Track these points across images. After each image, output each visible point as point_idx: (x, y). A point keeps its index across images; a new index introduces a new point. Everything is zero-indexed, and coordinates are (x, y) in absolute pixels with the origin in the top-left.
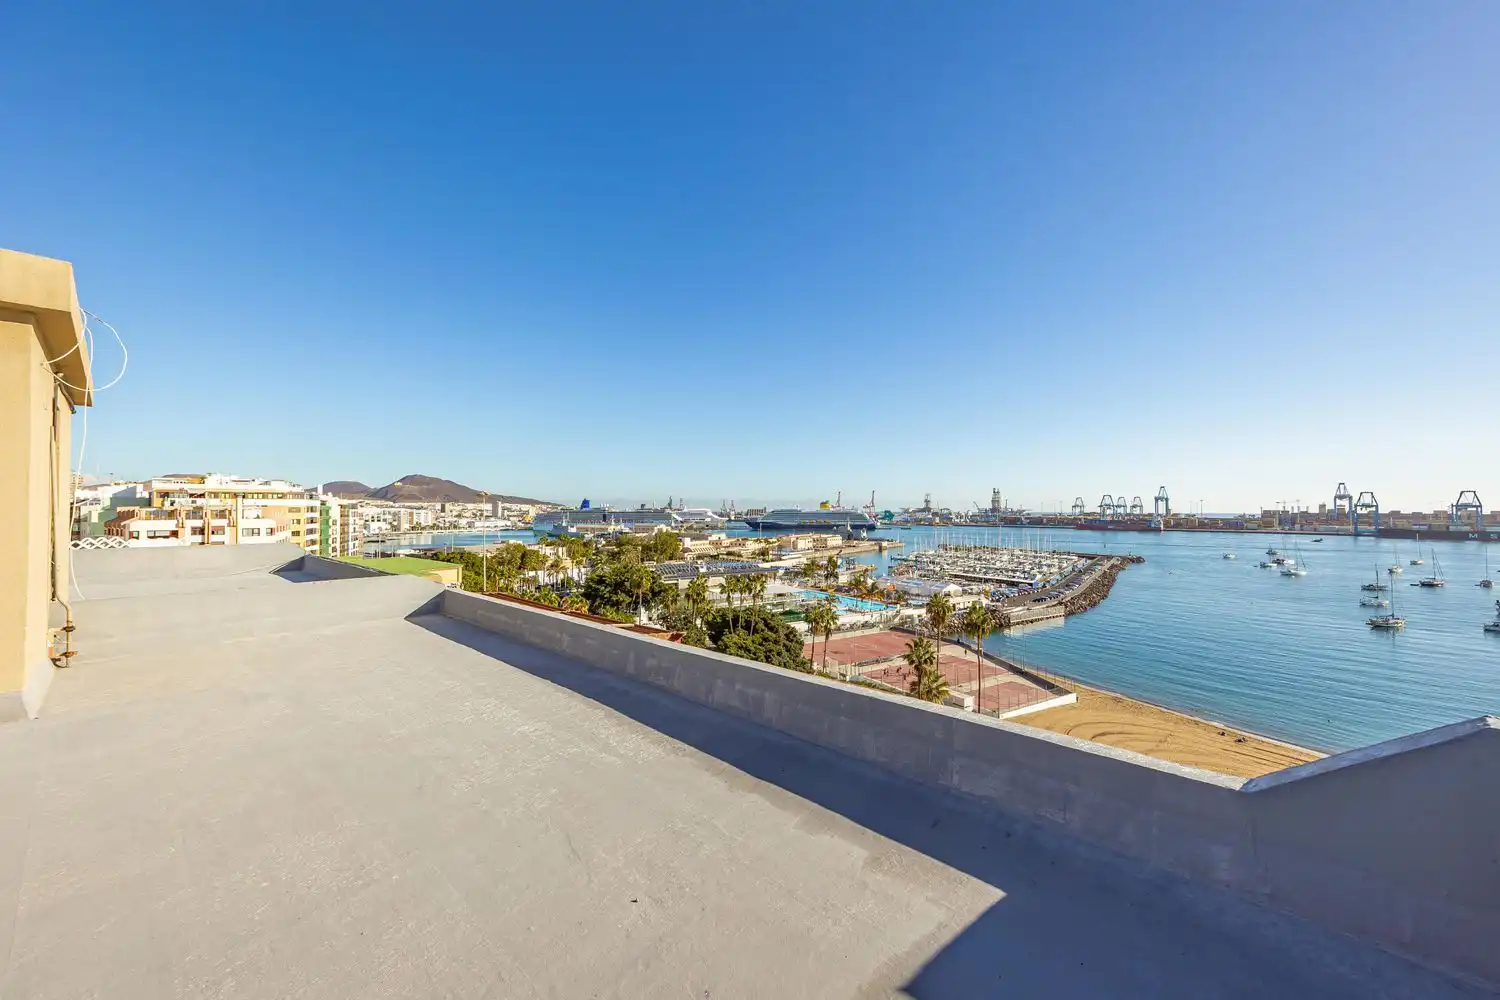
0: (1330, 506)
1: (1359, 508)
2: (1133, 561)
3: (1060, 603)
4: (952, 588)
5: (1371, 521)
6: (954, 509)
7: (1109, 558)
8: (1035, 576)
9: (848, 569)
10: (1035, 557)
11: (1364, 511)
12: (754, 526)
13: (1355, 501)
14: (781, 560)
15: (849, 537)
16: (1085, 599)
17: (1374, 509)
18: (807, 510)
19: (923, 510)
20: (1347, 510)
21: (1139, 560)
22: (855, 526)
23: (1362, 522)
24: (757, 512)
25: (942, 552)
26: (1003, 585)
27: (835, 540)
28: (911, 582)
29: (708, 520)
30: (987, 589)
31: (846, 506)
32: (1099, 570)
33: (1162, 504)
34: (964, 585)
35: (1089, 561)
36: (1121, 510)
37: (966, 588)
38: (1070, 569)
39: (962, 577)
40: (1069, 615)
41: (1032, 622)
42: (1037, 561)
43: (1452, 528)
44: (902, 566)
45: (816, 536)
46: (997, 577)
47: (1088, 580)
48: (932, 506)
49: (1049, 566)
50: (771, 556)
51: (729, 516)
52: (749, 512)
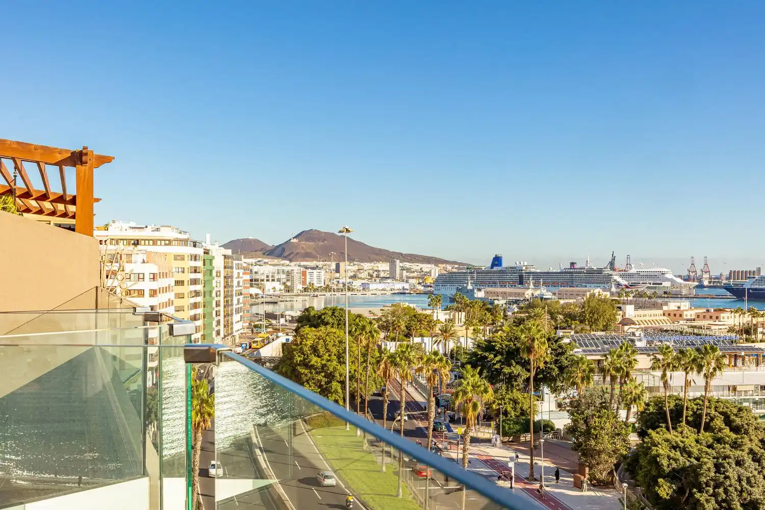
12: (738, 293)
24: (747, 275)
29: (667, 284)
50: (760, 336)
51: (700, 280)
52: (733, 274)
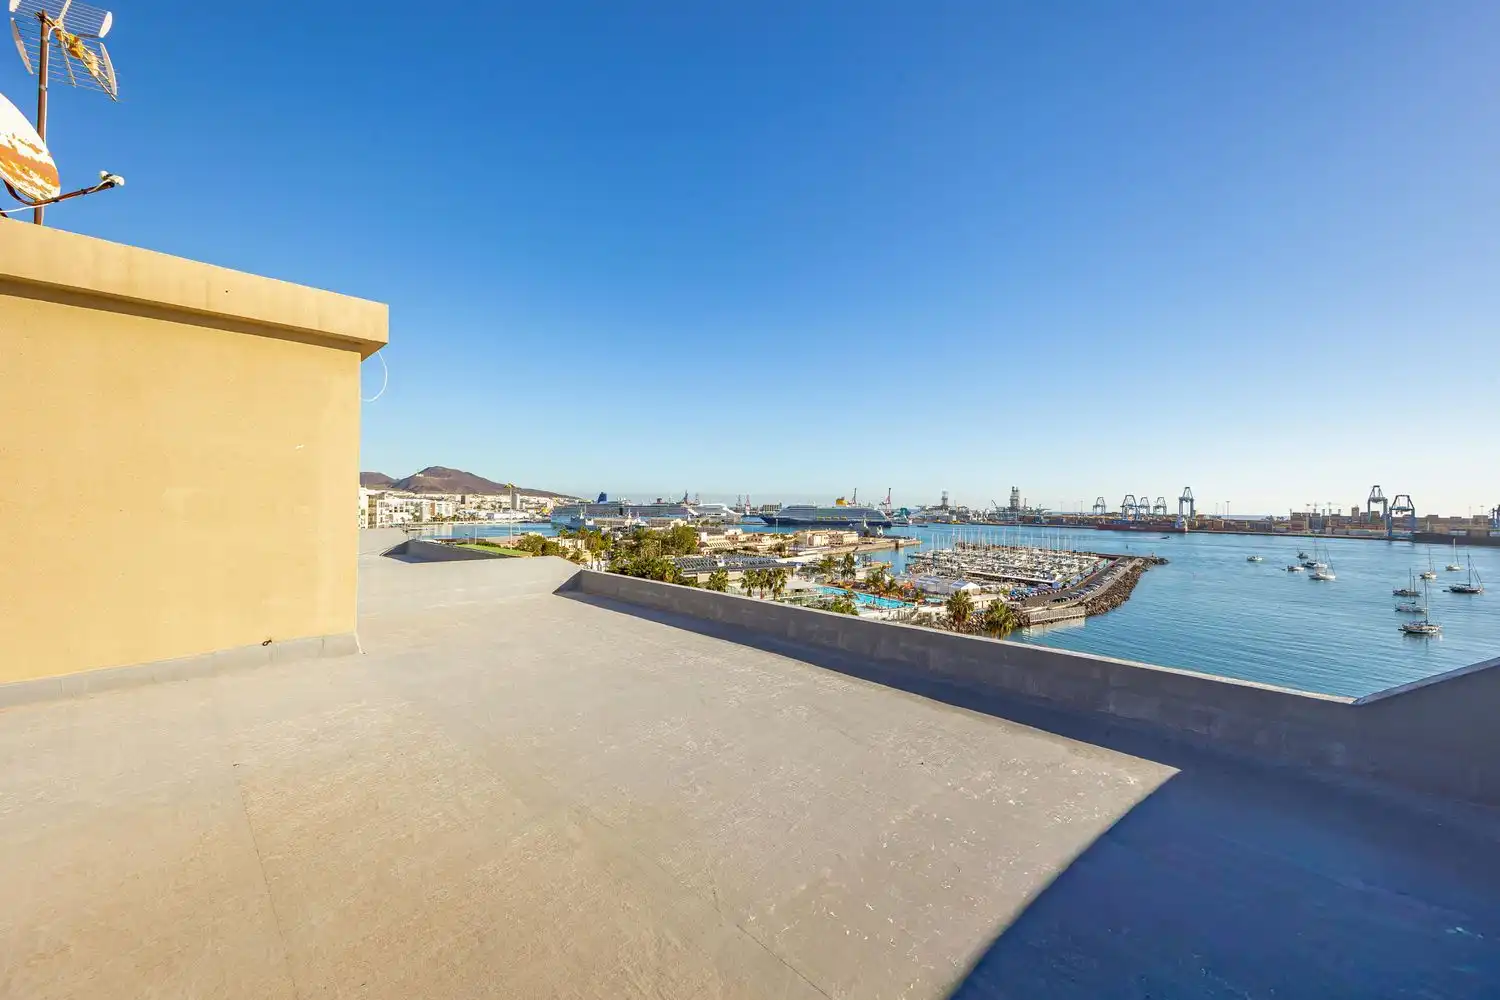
0: (1363, 509)
1: (1394, 512)
2: (1155, 562)
3: (1081, 604)
4: (971, 587)
5: (1405, 525)
6: (972, 508)
7: (1131, 559)
8: (1055, 575)
9: (865, 566)
10: (1056, 557)
11: (1400, 515)
12: (770, 521)
13: (1390, 504)
14: (797, 555)
15: (866, 534)
16: (1106, 600)
17: (1410, 513)
18: (822, 505)
19: (941, 508)
20: (1381, 514)
21: (1162, 562)
22: (872, 523)
23: (1396, 526)
24: (772, 507)
25: (960, 550)
26: (1023, 585)
27: (851, 537)
28: (928, 579)
29: (724, 515)
30: (1006, 588)
31: (863, 502)
32: (1121, 571)
33: (1186, 506)
34: (982, 584)
35: (1111, 562)
36: (1143, 511)
37: (984, 587)
38: (1090, 569)
39: (980, 575)
40: (1089, 615)
41: (1051, 622)
42: (1057, 560)
43: (1492, 534)
44: (919, 563)
45: (833, 533)
46: (1015, 577)
47: (1109, 581)
48: (950, 503)
49: (1069, 566)
50: (787, 552)
51: (744, 511)
52: (764, 508)
